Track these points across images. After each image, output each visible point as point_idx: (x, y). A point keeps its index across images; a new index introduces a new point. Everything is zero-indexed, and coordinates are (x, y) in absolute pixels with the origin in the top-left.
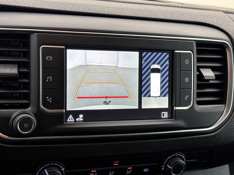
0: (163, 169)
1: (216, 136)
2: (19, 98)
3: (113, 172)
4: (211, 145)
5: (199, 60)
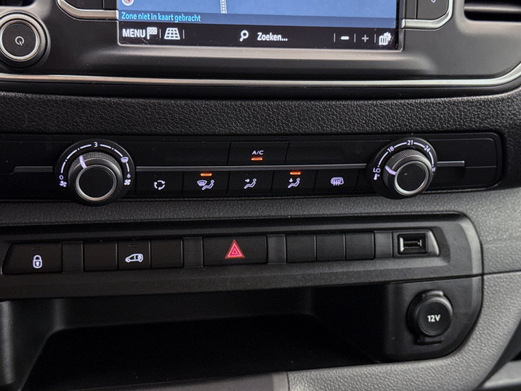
0: (375, 178)
1: (513, 101)
3: (255, 180)
4: (501, 123)
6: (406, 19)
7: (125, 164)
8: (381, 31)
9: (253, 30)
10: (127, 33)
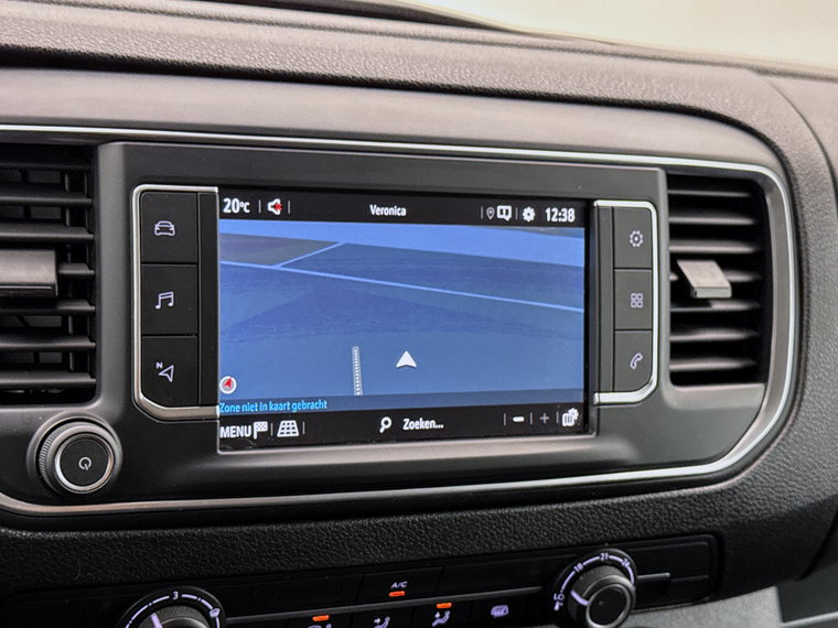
0: (557, 607)
1: (735, 493)
2: (61, 368)
3: (387, 620)
4: (720, 522)
5: (677, 232)
6: (599, 392)
7: (214, 619)
8: (565, 407)
9: (398, 416)
10: (226, 432)
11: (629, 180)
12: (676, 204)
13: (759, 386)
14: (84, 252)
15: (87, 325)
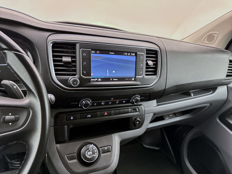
0: (131, 101)
1: (152, 88)
2: (72, 71)
3: (111, 102)
4: (150, 92)
5: (147, 57)
6: (137, 76)
7: (91, 102)
8: (133, 78)
9: (113, 78)
10: (92, 80)
11: (141, 50)
12: (147, 53)
13: (156, 76)
14: (74, 57)
15: (75, 66)
